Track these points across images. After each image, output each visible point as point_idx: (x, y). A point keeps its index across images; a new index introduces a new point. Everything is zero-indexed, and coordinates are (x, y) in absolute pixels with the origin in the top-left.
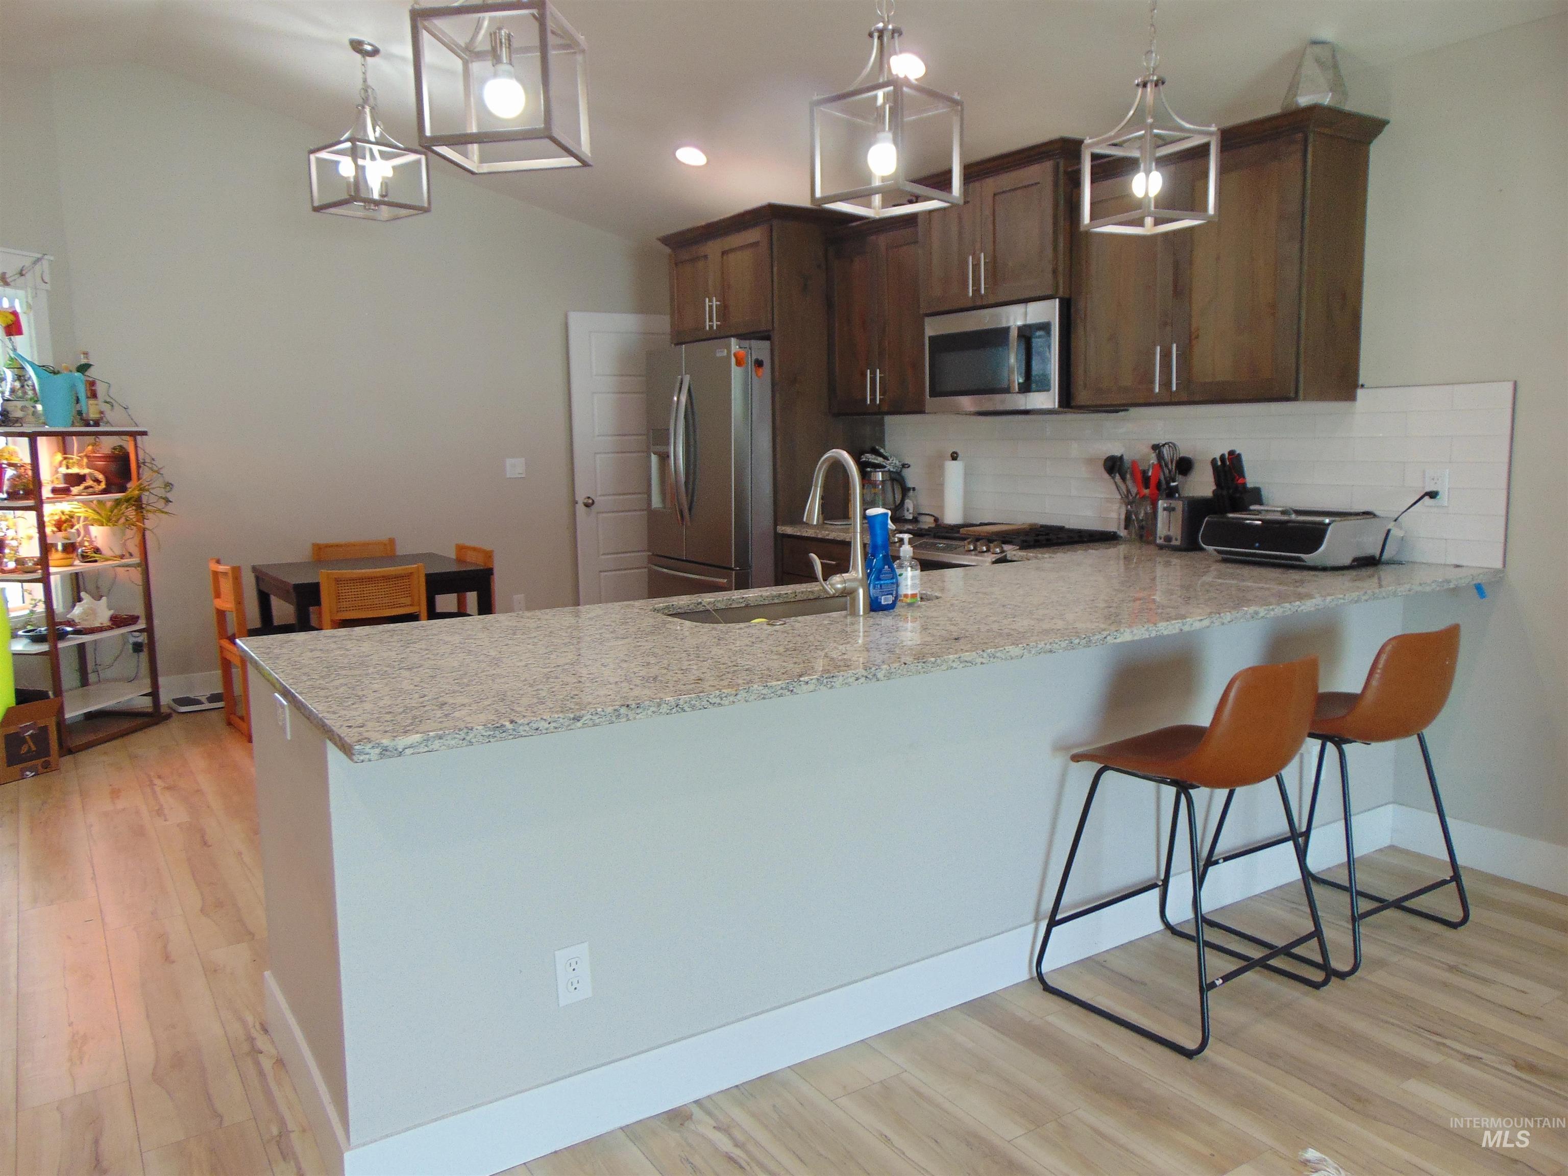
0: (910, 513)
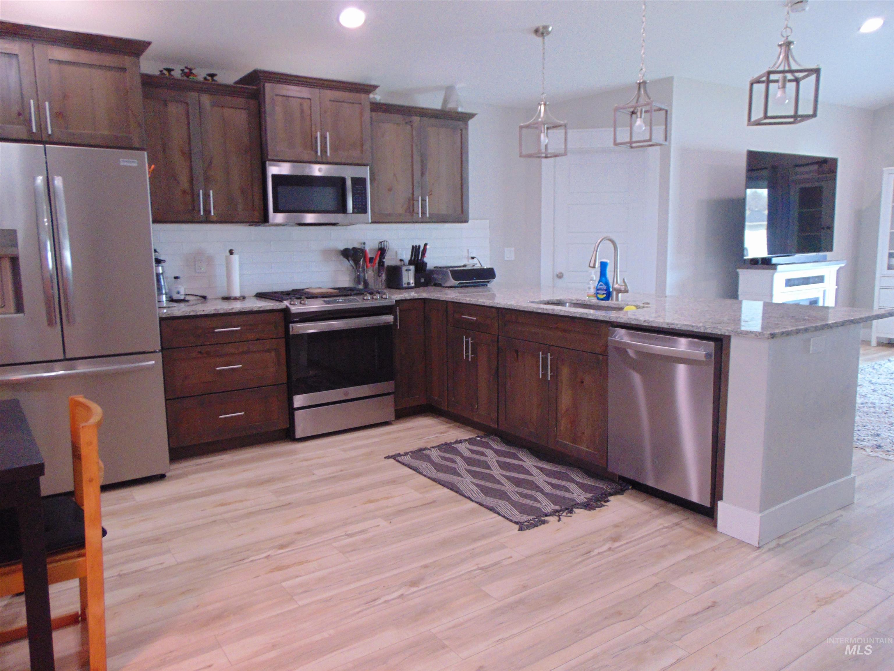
0: (182, 295)
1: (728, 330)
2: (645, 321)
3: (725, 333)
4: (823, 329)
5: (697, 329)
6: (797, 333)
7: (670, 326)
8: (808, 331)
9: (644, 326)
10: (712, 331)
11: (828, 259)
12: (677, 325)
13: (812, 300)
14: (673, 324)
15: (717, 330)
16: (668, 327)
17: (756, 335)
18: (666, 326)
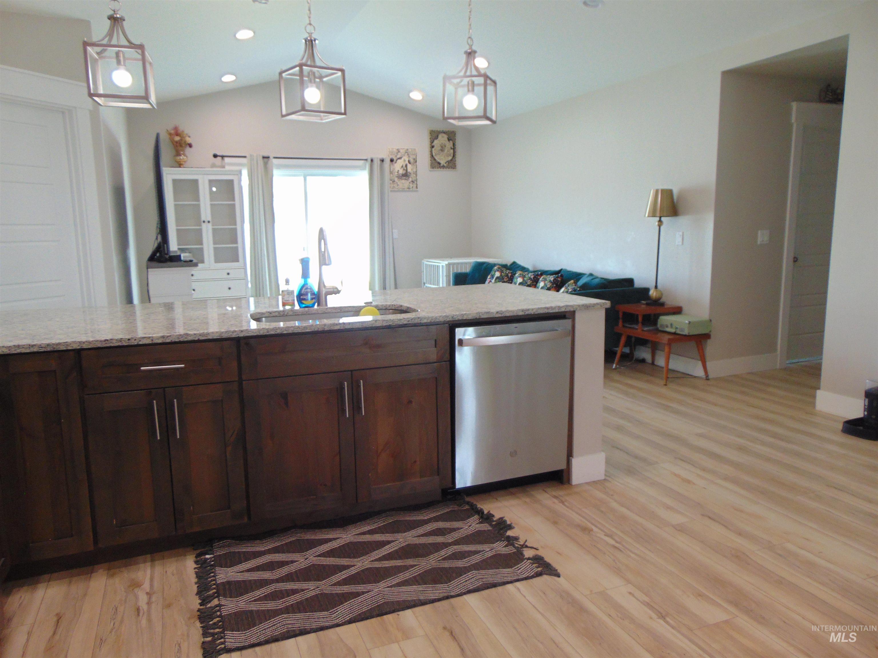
2: (497, 312)
5: (552, 310)
7: (525, 313)
9: (497, 317)
12: (533, 309)
14: (528, 310)
16: (524, 314)
18: (521, 313)
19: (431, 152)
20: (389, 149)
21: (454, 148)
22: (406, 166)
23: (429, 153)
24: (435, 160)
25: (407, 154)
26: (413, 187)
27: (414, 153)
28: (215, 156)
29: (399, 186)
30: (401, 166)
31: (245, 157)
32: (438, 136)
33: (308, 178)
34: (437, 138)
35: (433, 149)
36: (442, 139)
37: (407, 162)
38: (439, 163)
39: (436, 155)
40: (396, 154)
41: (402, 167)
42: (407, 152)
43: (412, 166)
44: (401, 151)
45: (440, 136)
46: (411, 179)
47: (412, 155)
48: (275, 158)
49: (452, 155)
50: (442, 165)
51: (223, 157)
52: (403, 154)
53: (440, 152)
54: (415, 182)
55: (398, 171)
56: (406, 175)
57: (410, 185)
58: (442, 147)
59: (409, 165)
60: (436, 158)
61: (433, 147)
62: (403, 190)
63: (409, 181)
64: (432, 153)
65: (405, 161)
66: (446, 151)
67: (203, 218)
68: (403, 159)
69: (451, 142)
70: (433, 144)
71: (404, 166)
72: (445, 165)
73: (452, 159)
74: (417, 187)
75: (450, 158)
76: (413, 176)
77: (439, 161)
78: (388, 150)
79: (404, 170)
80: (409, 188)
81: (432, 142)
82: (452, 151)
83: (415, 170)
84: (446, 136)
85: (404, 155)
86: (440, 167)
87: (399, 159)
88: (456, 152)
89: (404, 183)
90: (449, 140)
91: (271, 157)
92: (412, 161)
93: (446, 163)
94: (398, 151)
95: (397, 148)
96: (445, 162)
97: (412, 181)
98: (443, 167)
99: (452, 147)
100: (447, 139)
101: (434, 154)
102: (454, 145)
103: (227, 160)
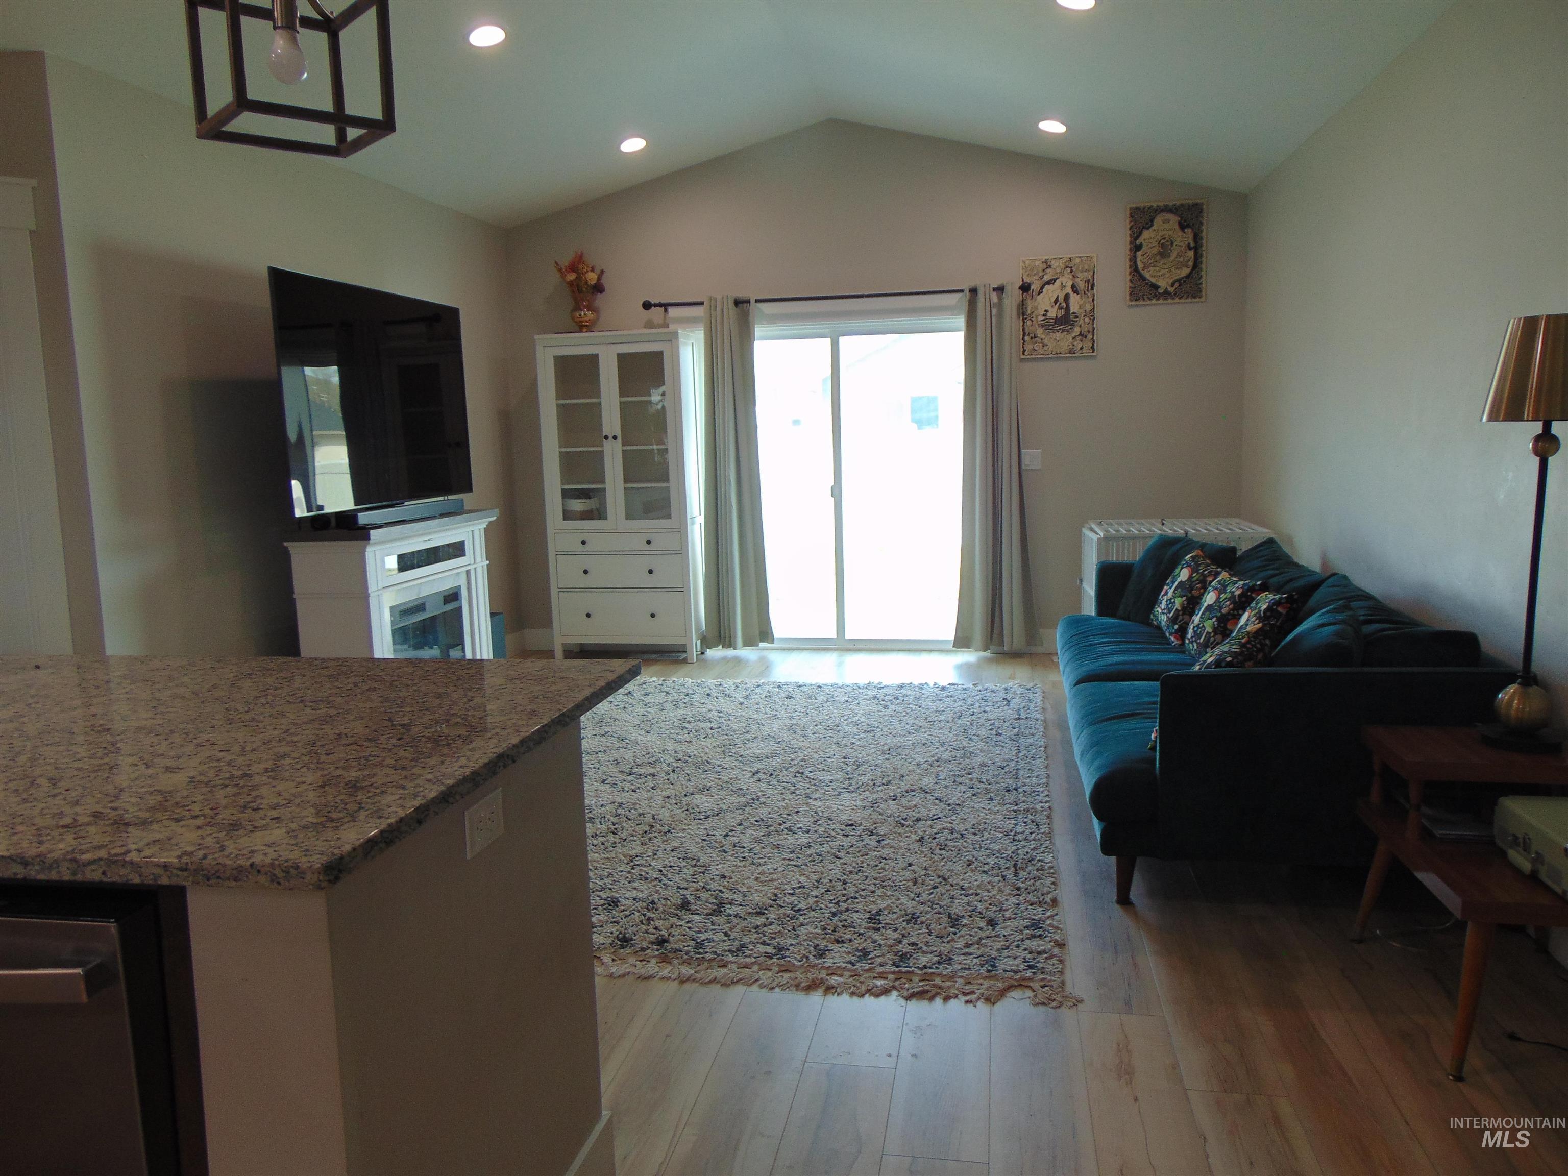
1: (166, 866)
3: (157, 877)
4: (494, 773)
6: (420, 822)
8: (451, 800)
10: (104, 873)
11: (467, 507)
13: (446, 594)
15: (123, 872)
17: (274, 879)
19: (1133, 260)
20: (1024, 262)
21: (1197, 247)
22: (1067, 297)
23: (1128, 264)
24: (1143, 278)
25: (1069, 270)
26: (1082, 348)
27: (1086, 267)
28: (647, 306)
29: (1046, 348)
30: (1053, 299)
31: (702, 304)
32: (1152, 221)
33: (843, 340)
34: (1152, 225)
35: (1139, 254)
36: (1165, 226)
37: (1069, 290)
38: (1155, 287)
39: (1145, 268)
40: (1041, 274)
41: (1056, 301)
42: (1069, 266)
43: (1081, 298)
44: (1054, 264)
45: (1158, 221)
46: (1077, 330)
47: (1082, 271)
48: (757, 301)
49: (1191, 264)
50: (1161, 291)
51: (665, 306)
52: (1058, 271)
53: (1158, 258)
54: (1090, 336)
55: (1046, 311)
56: (1065, 320)
57: (1075, 343)
58: (1163, 246)
59: (1072, 295)
60: (1147, 275)
61: (1138, 248)
62: (1058, 357)
63: (1073, 335)
64: (1135, 263)
65: (1063, 287)
66: (1173, 256)
67: (606, 431)
68: (1058, 283)
69: (1188, 231)
70: (1138, 242)
71: (1061, 299)
72: (1171, 290)
73: (1191, 273)
74: (1093, 348)
75: (1185, 272)
76: (1084, 321)
77: (1153, 280)
78: (1022, 264)
79: (1060, 308)
80: (1071, 352)
81: (1135, 235)
82: (1191, 254)
83: (1088, 307)
84: (1174, 219)
85: (1061, 273)
86: (1157, 296)
87: (1048, 283)
88: (1201, 256)
89: (1062, 340)
90: (1182, 227)
91: (752, 301)
92: (1081, 285)
93: (1172, 285)
94: (1047, 265)
95: (1044, 258)
96: (1171, 281)
97: (1080, 334)
98: (1166, 294)
99: (1192, 245)
100: (1177, 227)
101: (1140, 266)
102: (1197, 237)
103: (672, 311)
